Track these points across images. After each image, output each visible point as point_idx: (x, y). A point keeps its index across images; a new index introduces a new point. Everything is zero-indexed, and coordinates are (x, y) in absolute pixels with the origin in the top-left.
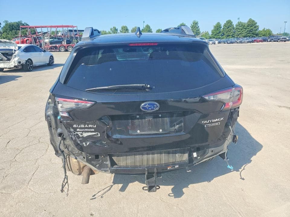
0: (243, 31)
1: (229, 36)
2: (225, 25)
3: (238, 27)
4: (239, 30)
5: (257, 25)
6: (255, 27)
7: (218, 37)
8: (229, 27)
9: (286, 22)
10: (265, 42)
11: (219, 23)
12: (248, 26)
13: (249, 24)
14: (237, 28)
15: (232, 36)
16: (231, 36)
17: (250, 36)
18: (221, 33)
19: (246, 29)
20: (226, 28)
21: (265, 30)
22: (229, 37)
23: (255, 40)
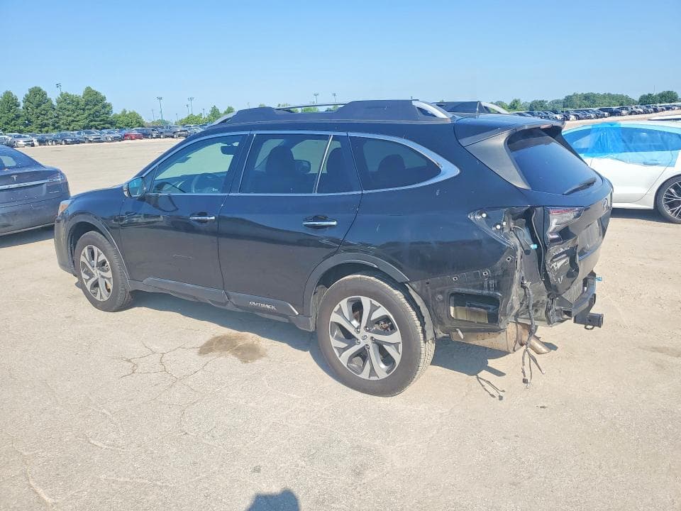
0: (78, 116)
1: (46, 125)
2: (27, 99)
3: (64, 105)
4: (67, 113)
5: (107, 101)
6: (104, 107)
7: (17, 128)
8: (38, 106)
9: (161, 98)
10: (148, 138)
11: (8, 94)
12: (87, 104)
13: (90, 99)
14: (61, 108)
15: (53, 125)
16: (51, 127)
17: (98, 125)
18: (21, 118)
19: (84, 110)
20: (31, 105)
21: (127, 113)
22: (46, 129)
23: (126, 136)
